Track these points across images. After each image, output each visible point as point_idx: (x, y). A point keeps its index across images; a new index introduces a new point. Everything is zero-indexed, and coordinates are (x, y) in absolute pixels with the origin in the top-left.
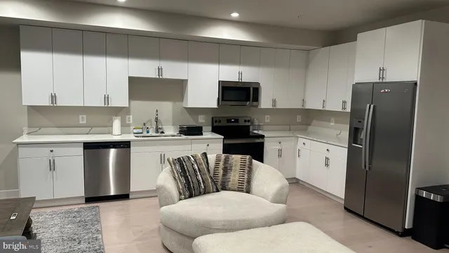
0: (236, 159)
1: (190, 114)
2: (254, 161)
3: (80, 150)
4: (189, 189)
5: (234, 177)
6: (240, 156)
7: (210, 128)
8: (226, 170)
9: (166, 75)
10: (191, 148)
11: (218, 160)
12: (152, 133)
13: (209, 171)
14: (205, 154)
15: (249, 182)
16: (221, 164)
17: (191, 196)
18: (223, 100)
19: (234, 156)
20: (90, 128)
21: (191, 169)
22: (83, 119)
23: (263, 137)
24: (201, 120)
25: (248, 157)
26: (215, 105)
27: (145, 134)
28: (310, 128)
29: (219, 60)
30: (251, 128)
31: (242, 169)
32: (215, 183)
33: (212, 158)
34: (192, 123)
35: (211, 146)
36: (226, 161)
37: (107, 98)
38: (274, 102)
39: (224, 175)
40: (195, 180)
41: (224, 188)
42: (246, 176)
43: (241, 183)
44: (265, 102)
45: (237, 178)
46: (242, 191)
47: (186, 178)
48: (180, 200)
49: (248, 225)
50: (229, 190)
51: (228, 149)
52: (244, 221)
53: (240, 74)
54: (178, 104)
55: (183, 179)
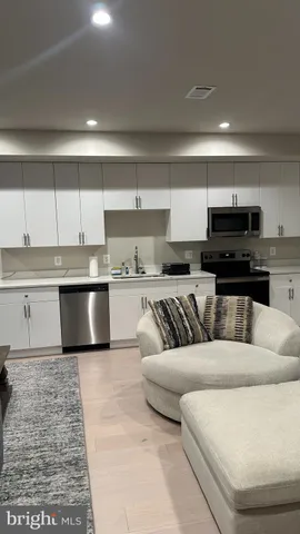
0: (232, 301)
1: (175, 251)
2: (255, 303)
3: (56, 294)
4: (175, 337)
5: (230, 323)
6: (237, 298)
7: (199, 266)
8: (219, 315)
9: (145, 206)
10: (176, 289)
11: (208, 303)
12: (132, 273)
13: (198, 316)
14: (192, 296)
15: (249, 330)
16: (213, 306)
17: (177, 346)
18: (214, 230)
19: (228, 297)
20: (66, 270)
21: (176, 314)
22: (58, 261)
23: (267, 274)
24: (188, 256)
25: (247, 298)
26: (204, 238)
27: (124, 275)
29: (207, 183)
30: (251, 264)
31: (240, 313)
32: (206, 330)
33: (201, 300)
34: (178, 261)
35: (201, 287)
36: (219, 303)
37: (82, 236)
38: (281, 229)
39: (217, 320)
40: (180, 326)
41: (218, 337)
42: (245, 322)
43: (238, 330)
44: (269, 230)
45: (233, 324)
46: (241, 341)
47: (170, 324)
48: (165, 349)
49: (249, 382)
50: (224, 339)
51: (221, 290)
52: (244, 376)
53: (235, 197)
54: (161, 238)
55: (166, 325)
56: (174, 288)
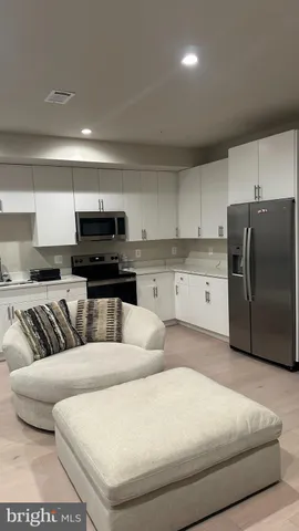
0: (102, 303)
1: (43, 255)
2: (124, 304)
4: (46, 346)
5: (101, 325)
6: (107, 300)
7: (70, 270)
8: (91, 318)
9: (7, 209)
10: (45, 296)
11: (80, 307)
13: (69, 321)
14: (63, 302)
15: (120, 329)
16: (85, 311)
17: (48, 354)
18: (82, 235)
19: (99, 300)
21: (46, 322)
23: (134, 275)
24: (57, 261)
25: (116, 299)
26: (73, 242)
28: (189, 261)
29: (74, 188)
30: (120, 266)
31: (111, 311)
32: (78, 335)
33: (72, 305)
34: (47, 266)
35: (72, 292)
36: (90, 307)
38: (144, 232)
39: (89, 324)
40: (52, 334)
41: (90, 340)
42: (115, 323)
43: (110, 330)
44: (133, 234)
45: (105, 326)
46: (112, 341)
47: (40, 332)
48: (35, 360)
49: (119, 380)
50: (96, 341)
51: (92, 293)
52: (115, 375)
53: (101, 202)
54: (27, 243)
55: (36, 335)
56: (43, 295)
